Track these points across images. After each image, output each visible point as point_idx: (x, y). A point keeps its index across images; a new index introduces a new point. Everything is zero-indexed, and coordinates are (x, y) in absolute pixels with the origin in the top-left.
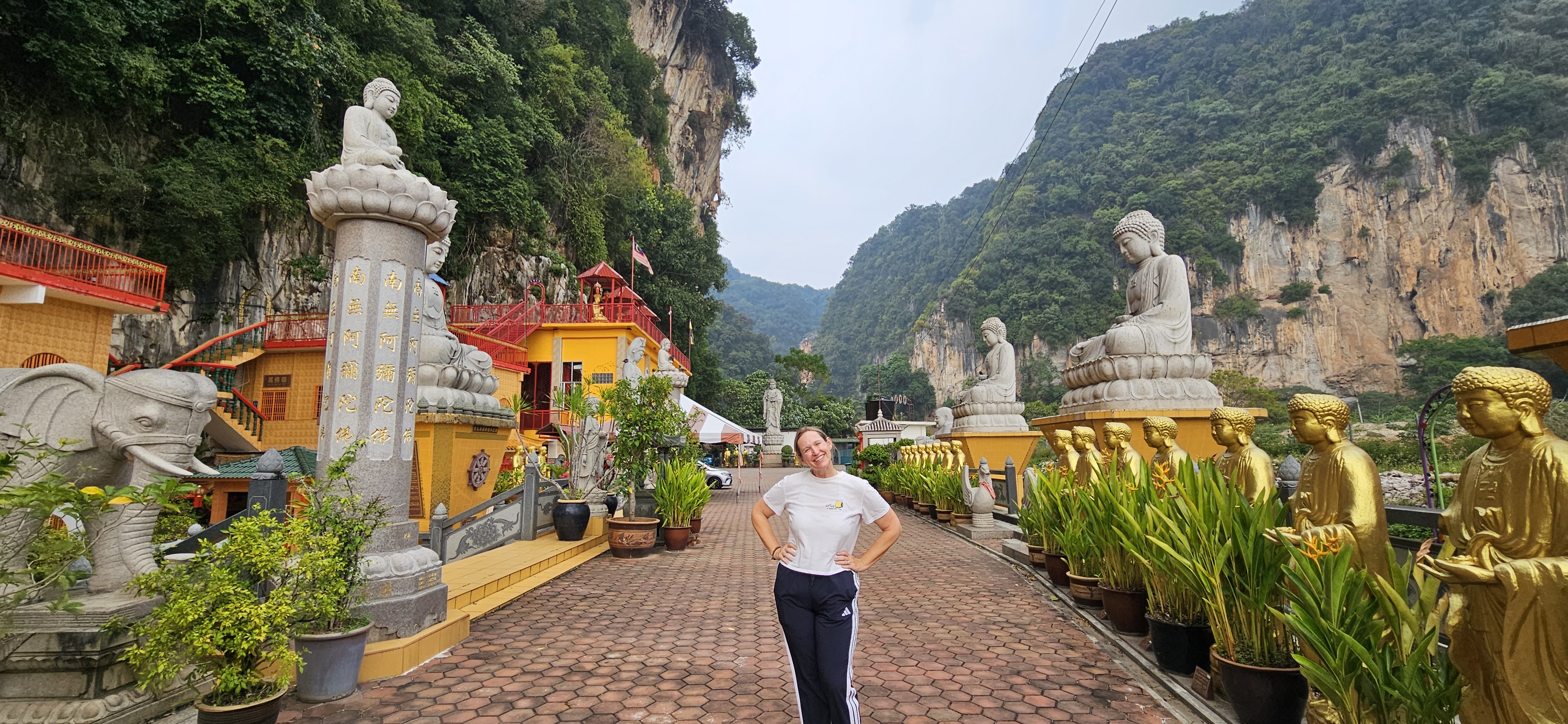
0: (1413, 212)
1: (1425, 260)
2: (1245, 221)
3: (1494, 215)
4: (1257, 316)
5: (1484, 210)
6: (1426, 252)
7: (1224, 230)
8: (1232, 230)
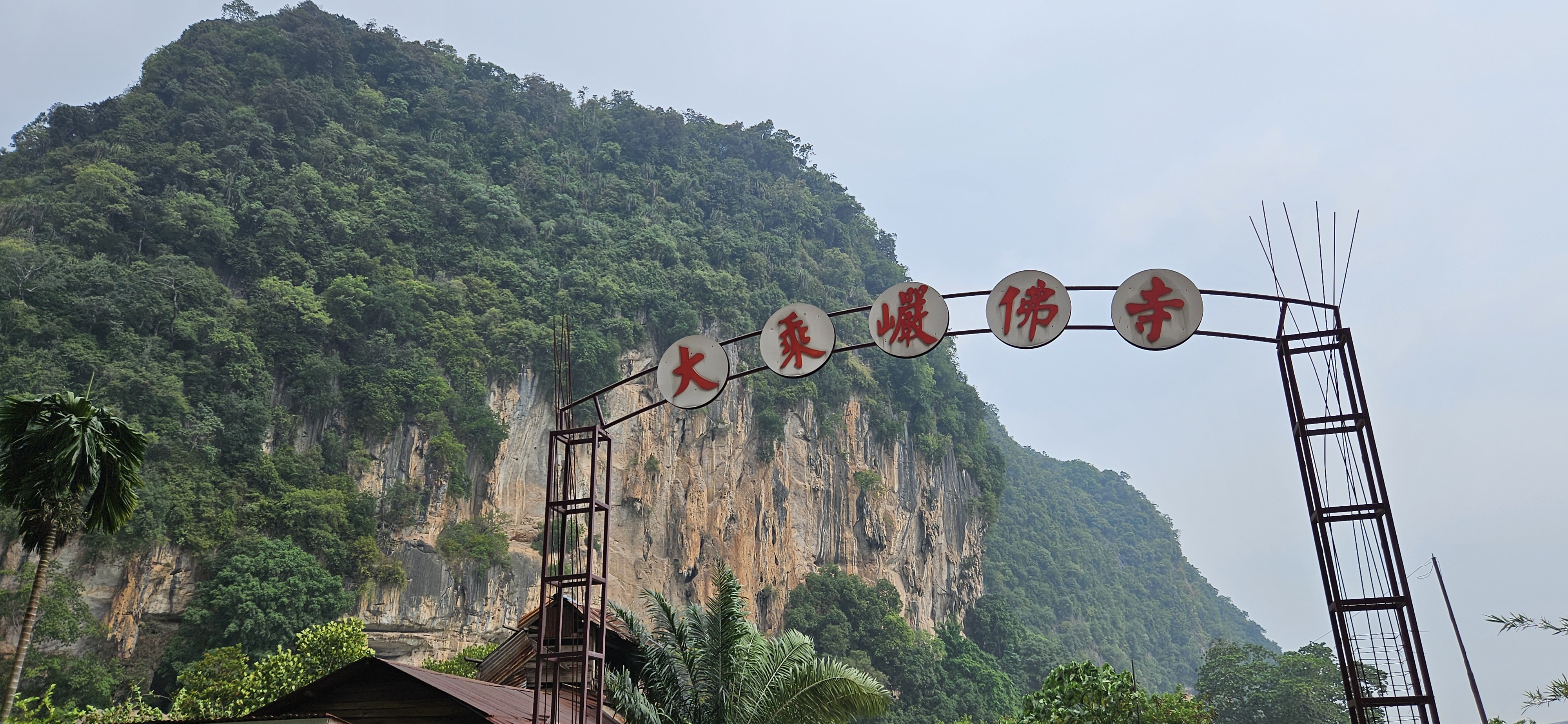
0: (706, 452)
1: (711, 524)
2: (512, 394)
3: (779, 484)
4: (504, 566)
5: (770, 473)
6: (713, 514)
7: (481, 399)
8: (492, 402)
